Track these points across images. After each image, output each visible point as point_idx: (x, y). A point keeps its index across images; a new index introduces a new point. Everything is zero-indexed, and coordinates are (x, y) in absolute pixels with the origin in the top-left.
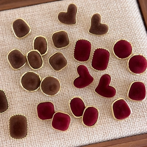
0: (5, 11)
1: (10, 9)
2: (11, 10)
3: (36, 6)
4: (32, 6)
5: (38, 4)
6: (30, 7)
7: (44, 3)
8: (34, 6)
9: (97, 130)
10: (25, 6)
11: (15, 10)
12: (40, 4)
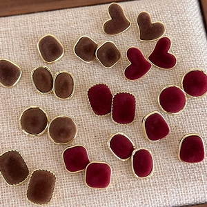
0: (13, 17)
1: (21, 14)
2: (23, 16)
3: (57, 11)
4: (52, 12)
5: (61, 9)
6: (49, 12)
7: (69, 8)
8: (54, 12)
9: (132, 196)
10: (43, 12)
11: (27, 16)
12: (64, 9)
